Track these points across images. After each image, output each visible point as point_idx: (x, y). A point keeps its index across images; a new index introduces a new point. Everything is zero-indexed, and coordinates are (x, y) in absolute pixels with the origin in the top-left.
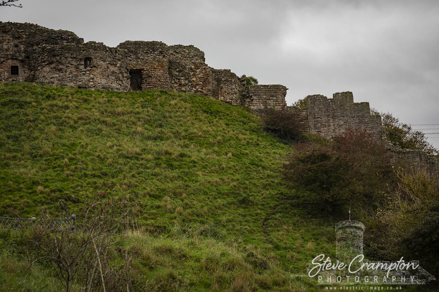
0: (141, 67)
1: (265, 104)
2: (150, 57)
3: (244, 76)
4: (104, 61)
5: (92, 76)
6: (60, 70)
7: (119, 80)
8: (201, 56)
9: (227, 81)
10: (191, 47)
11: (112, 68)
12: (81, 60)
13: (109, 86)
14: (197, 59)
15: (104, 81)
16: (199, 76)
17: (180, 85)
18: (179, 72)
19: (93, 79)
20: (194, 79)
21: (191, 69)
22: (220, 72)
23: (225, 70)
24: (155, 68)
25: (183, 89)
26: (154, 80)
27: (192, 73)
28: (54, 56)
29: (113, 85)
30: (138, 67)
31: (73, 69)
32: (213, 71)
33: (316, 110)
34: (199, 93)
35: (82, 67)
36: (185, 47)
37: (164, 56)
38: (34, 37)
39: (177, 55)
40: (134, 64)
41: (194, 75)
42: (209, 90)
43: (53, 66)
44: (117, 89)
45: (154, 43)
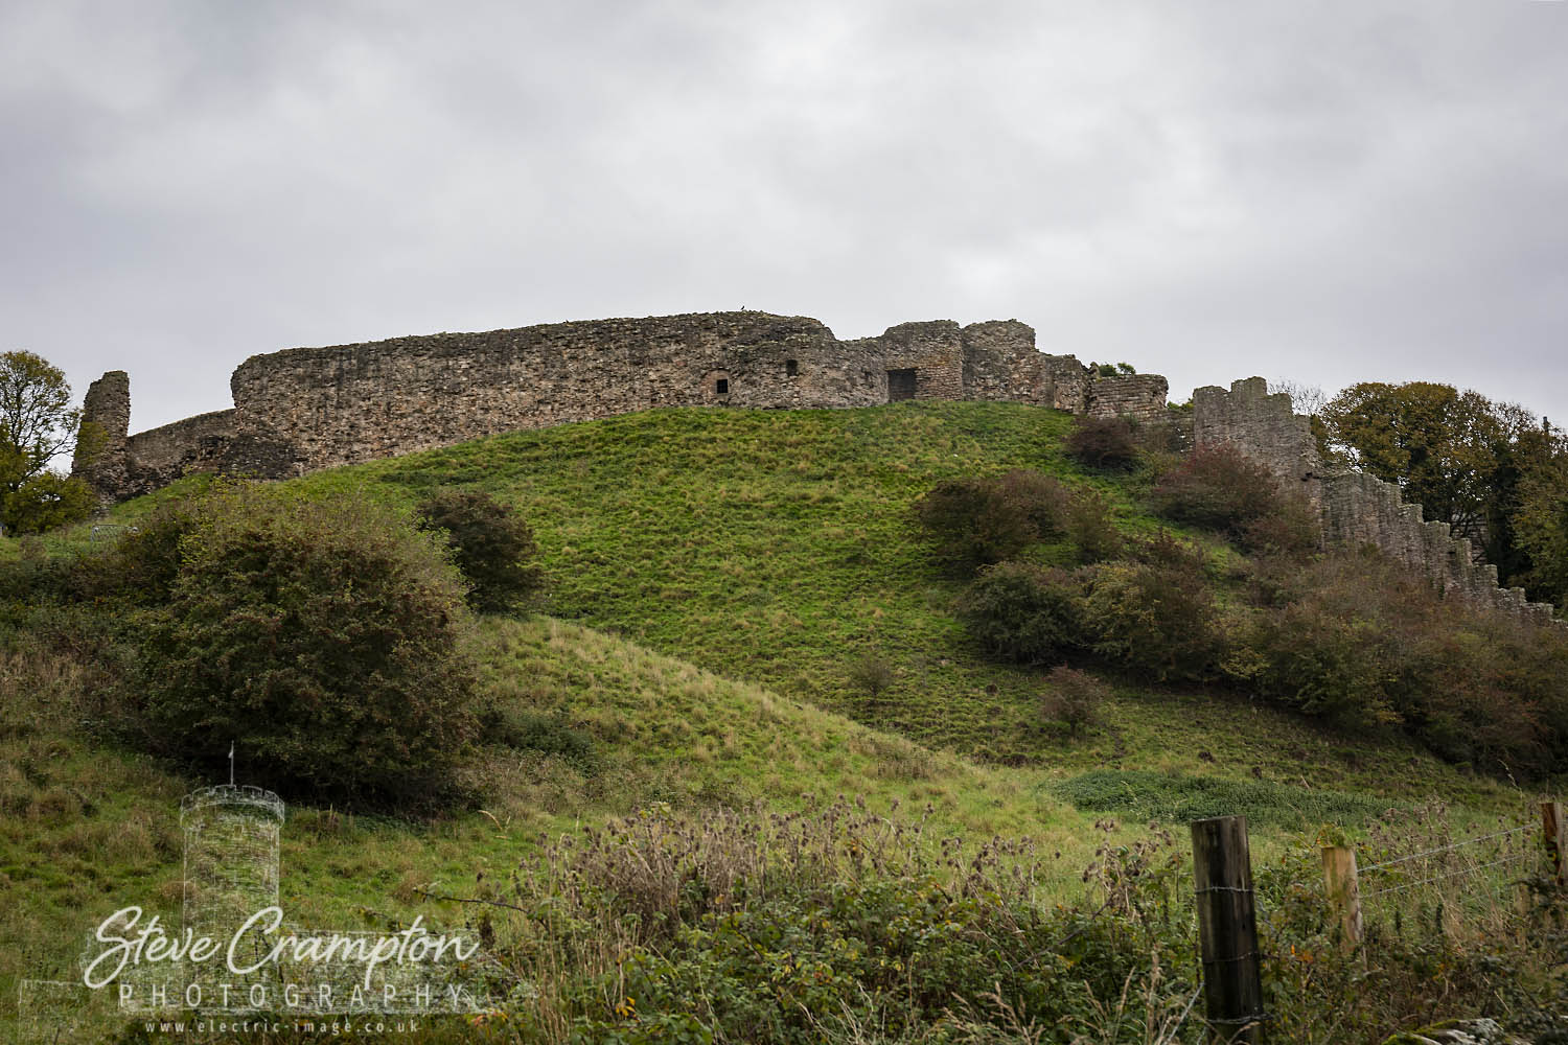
0: (913, 365)
1: (1118, 409)
2: (929, 347)
3: (1093, 364)
4: (817, 364)
5: (797, 389)
6: (753, 383)
7: (845, 390)
8: (1029, 335)
9: (1063, 374)
10: (1012, 321)
11: (833, 374)
12: (781, 365)
13: (825, 403)
14: (1021, 343)
15: (816, 395)
16: (1025, 370)
17: (986, 388)
18: (985, 366)
19: (798, 393)
20: (1017, 376)
21: (1011, 359)
22: (1058, 359)
23: (1066, 357)
24: (935, 365)
25: (991, 394)
26: (935, 383)
27: (1011, 367)
28: (747, 362)
29: (832, 400)
30: (909, 365)
31: (770, 381)
32: (1049, 359)
33: (1206, 412)
34: (1025, 398)
35: (783, 377)
36: (1001, 324)
37: (951, 344)
38: (750, 333)
39: (988, 339)
40: (902, 361)
41: (1015, 369)
42: (1041, 393)
43: (745, 377)
44: (840, 405)
45: (936, 324)
